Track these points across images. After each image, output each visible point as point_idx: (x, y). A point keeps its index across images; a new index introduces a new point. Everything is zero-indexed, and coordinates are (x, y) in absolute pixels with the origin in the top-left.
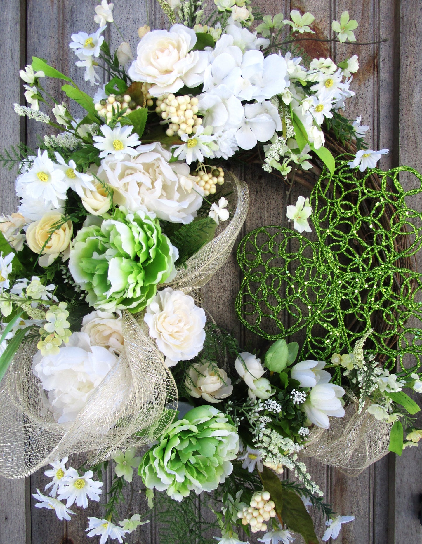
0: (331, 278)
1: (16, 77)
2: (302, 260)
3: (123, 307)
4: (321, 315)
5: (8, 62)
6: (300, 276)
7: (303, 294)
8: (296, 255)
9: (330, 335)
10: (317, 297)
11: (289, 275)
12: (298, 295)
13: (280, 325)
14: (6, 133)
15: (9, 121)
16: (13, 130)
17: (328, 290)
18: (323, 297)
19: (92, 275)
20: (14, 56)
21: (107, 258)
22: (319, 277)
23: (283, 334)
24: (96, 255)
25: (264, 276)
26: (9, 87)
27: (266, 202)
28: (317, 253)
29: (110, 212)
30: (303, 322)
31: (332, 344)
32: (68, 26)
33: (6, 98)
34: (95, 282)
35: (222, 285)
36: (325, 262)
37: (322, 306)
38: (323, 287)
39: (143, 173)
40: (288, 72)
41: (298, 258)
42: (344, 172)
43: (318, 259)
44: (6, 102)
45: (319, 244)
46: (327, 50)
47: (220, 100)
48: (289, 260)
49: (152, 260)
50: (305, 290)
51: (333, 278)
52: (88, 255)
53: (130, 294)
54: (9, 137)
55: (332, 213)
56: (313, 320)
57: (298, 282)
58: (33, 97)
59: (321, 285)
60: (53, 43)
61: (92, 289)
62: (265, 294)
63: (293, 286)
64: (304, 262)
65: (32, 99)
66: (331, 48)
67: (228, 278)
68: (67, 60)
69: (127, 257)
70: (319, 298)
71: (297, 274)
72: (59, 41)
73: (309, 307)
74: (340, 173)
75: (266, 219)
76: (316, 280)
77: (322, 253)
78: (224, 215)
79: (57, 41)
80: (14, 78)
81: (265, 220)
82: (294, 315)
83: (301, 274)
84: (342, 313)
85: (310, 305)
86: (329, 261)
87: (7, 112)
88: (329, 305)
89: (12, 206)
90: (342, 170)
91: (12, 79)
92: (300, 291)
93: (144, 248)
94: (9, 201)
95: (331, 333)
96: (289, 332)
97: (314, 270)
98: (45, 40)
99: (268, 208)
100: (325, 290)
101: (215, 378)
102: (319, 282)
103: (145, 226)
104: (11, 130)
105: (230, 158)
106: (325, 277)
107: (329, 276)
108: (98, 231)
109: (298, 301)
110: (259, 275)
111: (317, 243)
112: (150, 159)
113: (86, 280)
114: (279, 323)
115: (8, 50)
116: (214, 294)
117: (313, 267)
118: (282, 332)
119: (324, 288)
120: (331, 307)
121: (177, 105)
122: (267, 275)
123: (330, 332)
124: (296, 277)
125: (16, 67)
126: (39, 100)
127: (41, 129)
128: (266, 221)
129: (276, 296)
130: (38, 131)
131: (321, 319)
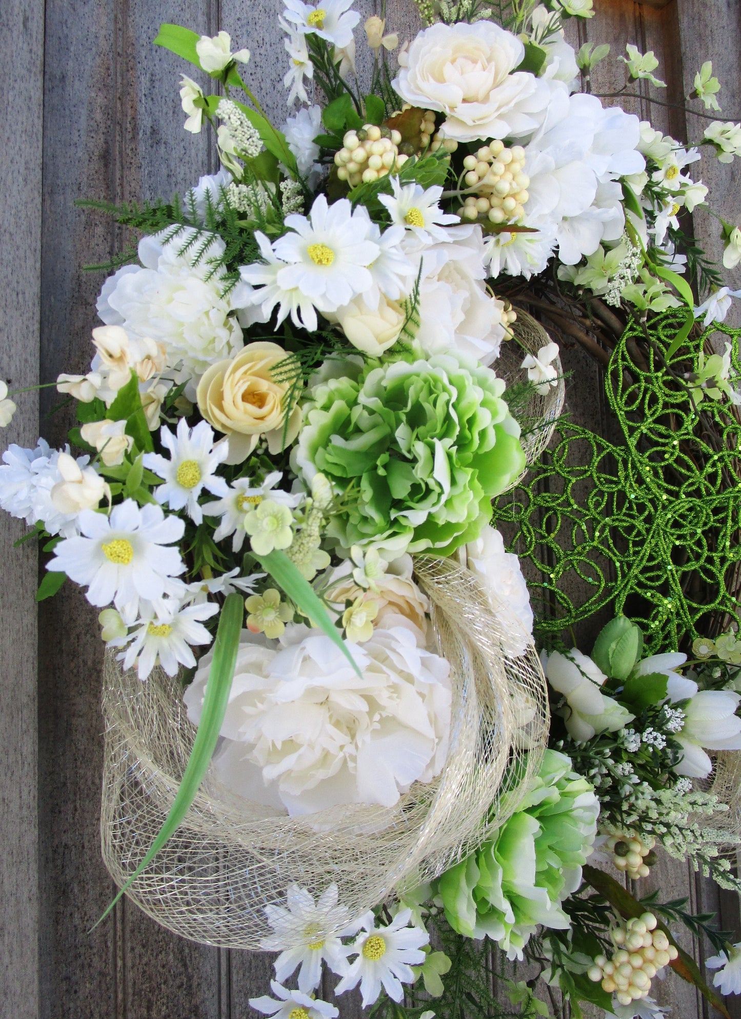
0: (652, 510)
2: (599, 478)
4: (640, 576)
6: (596, 508)
7: (604, 542)
8: (587, 471)
9: (658, 612)
10: (631, 545)
11: (575, 506)
12: (595, 543)
13: (565, 600)
17: (648, 530)
18: (641, 543)
20: (29, 24)
22: (630, 508)
23: (571, 617)
24: (337, 440)
25: (526, 509)
28: (626, 469)
30: (608, 591)
31: (663, 629)
34: (368, 491)
36: (640, 481)
37: (642, 559)
38: (640, 525)
41: (591, 475)
42: (665, 327)
43: (627, 477)
45: (627, 450)
48: (574, 480)
50: (607, 531)
51: (656, 510)
52: (324, 441)
55: (648, 396)
56: (626, 586)
57: (594, 519)
58: (195, 103)
59: (636, 523)
60: (104, 20)
62: (531, 542)
63: (584, 527)
64: (601, 483)
65: (193, 106)
70: (634, 546)
71: (591, 506)
72: (116, 17)
73: (618, 564)
74: (660, 328)
76: (625, 515)
77: (634, 467)
79: (112, 16)
82: (590, 580)
83: (597, 504)
84: (677, 571)
85: (618, 561)
86: (648, 480)
88: (651, 558)
90: (664, 323)
92: (597, 534)
95: (660, 609)
96: (585, 612)
97: (622, 495)
98: (86, 9)
100: (644, 532)
102: (632, 517)
106: (641, 508)
107: (649, 505)
109: (595, 553)
110: (517, 509)
111: (623, 448)
114: (563, 598)
117: (619, 491)
118: (569, 611)
119: (641, 528)
120: (656, 562)
122: (532, 508)
123: (659, 606)
124: (588, 510)
129: (553, 546)
131: (640, 585)
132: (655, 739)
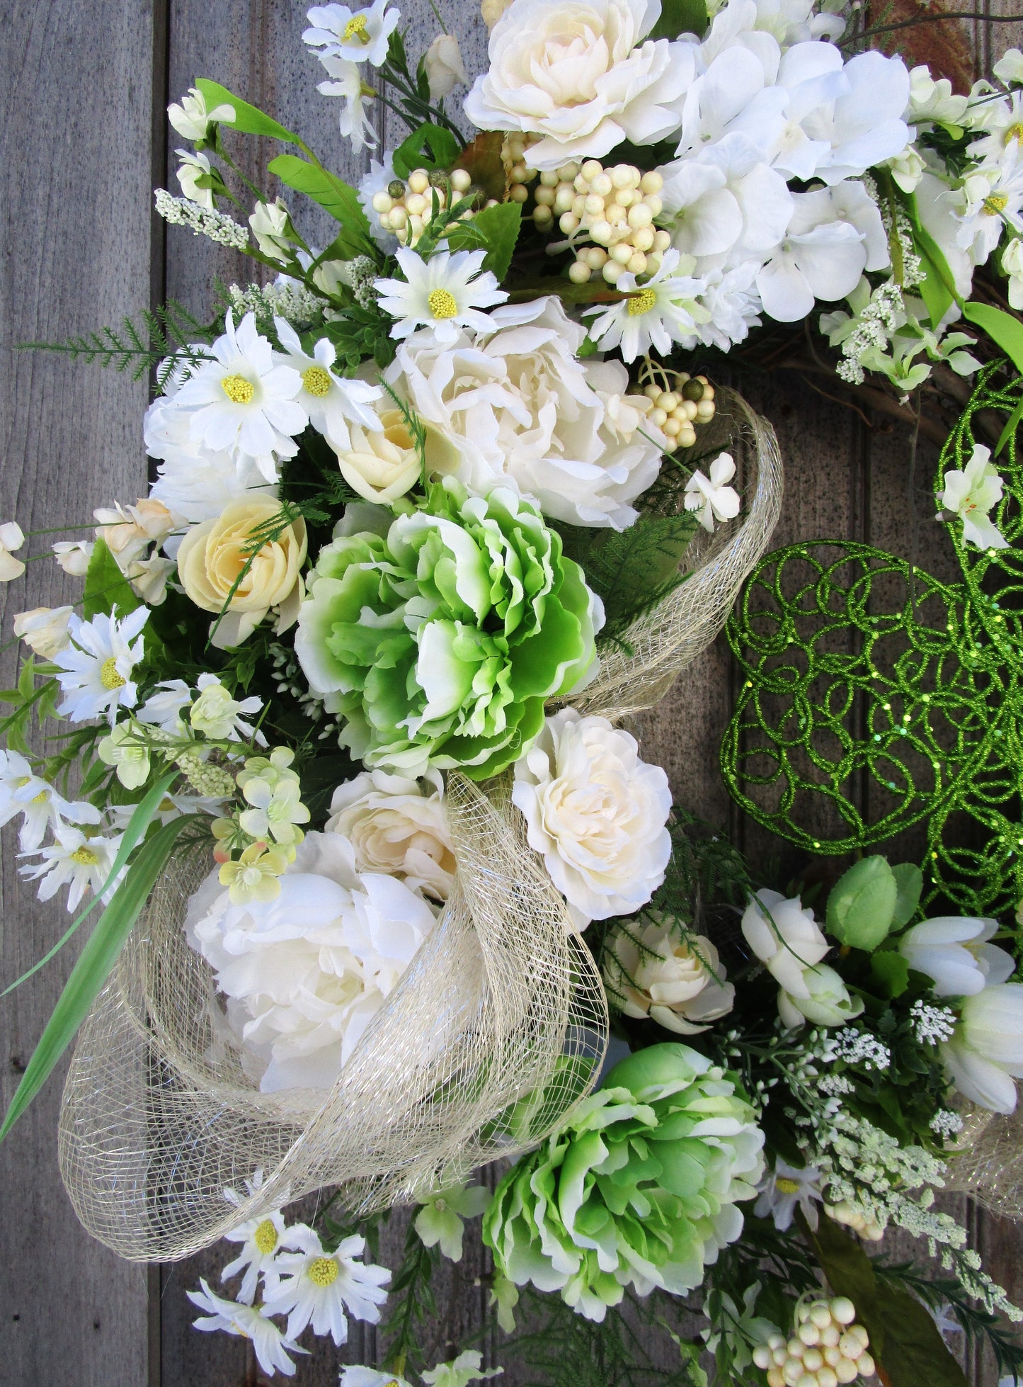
0: (1001, 686)
1: (141, 151)
2: (916, 633)
3: (447, 762)
4: (972, 786)
5: (120, 110)
6: (908, 679)
7: (917, 729)
8: (898, 621)
9: (998, 844)
10: (961, 737)
11: (875, 675)
12: (903, 732)
13: (850, 812)
14: (114, 296)
15: (123, 265)
16: (132, 289)
17: (991, 717)
18: (978, 735)
19: (361, 672)
20: (136, 94)
21: (408, 621)
22: (963, 680)
23: (858, 839)
24: (368, 617)
25: (803, 676)
26: (122, 175)
27: (803, 478)
28: (960, 618)
29: (416, 493)
30: (917, 806)
31: (1003, 870)
32: (277, 17)
33: (114, 205)
34: (372, 689)
35: (683, 701)
36: (985, 638)
37: (976, 762)
38: (977, 706)
39: (505, 386)
40: (911, 101)
41: (904, 629)
43: (962, 632)
44: (114, 215)
45: (965, 589)
46: (968, 66)
47: (722, 178)
48: (875, 635)
49: (537, 629)
50: (924, 717)
51: (1007, 685)
52: (348, 614)
53: (475, 727)
54: (120, 307)
56: (948, 799)
57: (905, 695)
58: (200, 183)
59: (972, 704)
60: (238, 64)
61: (359, 711)
62: (805, 726)
63: (887, 707)
64: (920, 641)
66: (977, 62)
67: (699, 683)
68: (274, 106)
69: (467, 618)
70: (965, 740)
71: (901, 673)
72: (253, 56)
73: (937, 766)
75: (803, 522)
76: (955, 690)
77: (974, 616)
78: (728, 504)
79: (247, 57)
80: (136, 154)
81: (799, 526)
82: (892, 785)
83: (910, 674)
85: (939, 760)
86: (996, 637)
87: (118, 242)
88: (993, 759)
89: (126, 488)
91: (131, 156)
92: (907, 718)
93: (518, 595)
94: (120, 475)
95: (1002, 839)
96: (876, 834)
97: (952, 661)
98: (216, 55)
99: (807, 493)
100: (984, 719)
101: (688, 963)
102: (966, 694)
103: (518, 532)
104: (126, 289)
105: (735, 348)
106: (983, 680)
107: (996, 678)
108: (379, 548)
109: (903, 747)
110: (789, 676)
111: (958, 585)
112: (526, 345)
113: (344, 686)
114: (846, 808)
115: (121, 80)
116: (659, 727)
117: (947, 654)
118: (856, 829)
119: (980, 712)
120: (1001, 766)
121: (608, 189)
122: (810, 676)
123: (999, 834)
124: (896, 680)
125: (142, 124)
126: (214, 192)
127: (203, 286)
128: (803, 530)
129: (839, 732)
130: (196, 291)
131: (972, 799)
132: (876, 1051)
